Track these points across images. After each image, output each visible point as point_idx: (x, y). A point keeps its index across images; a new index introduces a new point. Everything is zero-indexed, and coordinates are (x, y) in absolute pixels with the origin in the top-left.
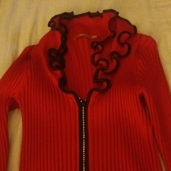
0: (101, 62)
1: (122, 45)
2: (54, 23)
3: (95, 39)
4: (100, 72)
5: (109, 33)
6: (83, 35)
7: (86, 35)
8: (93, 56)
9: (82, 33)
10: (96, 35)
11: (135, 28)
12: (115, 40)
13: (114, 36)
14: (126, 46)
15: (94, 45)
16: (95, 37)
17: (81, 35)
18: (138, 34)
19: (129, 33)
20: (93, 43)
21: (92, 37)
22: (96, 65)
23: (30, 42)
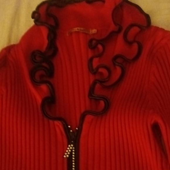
0: (100, 70)
1: (130, 44)
2: (39, 15)
3: (94, 34)
4: (98, 85)
5: (113, 27)
6: (78, 29)
7: (82, 29)
8: (91, 60)
9: (77, 27)
10: (96, 29)
11: (147, 17)
12: (121, 36)
13: (119, 31)
14: (135, 46)
15: (92, 44)
16: (94, 31)
17: (76, 29)
18: (152, 26)
19: (139, 26)
20: (91, 41)
21: (91, 31)
22: (94, 74)
23: (10, 40)
